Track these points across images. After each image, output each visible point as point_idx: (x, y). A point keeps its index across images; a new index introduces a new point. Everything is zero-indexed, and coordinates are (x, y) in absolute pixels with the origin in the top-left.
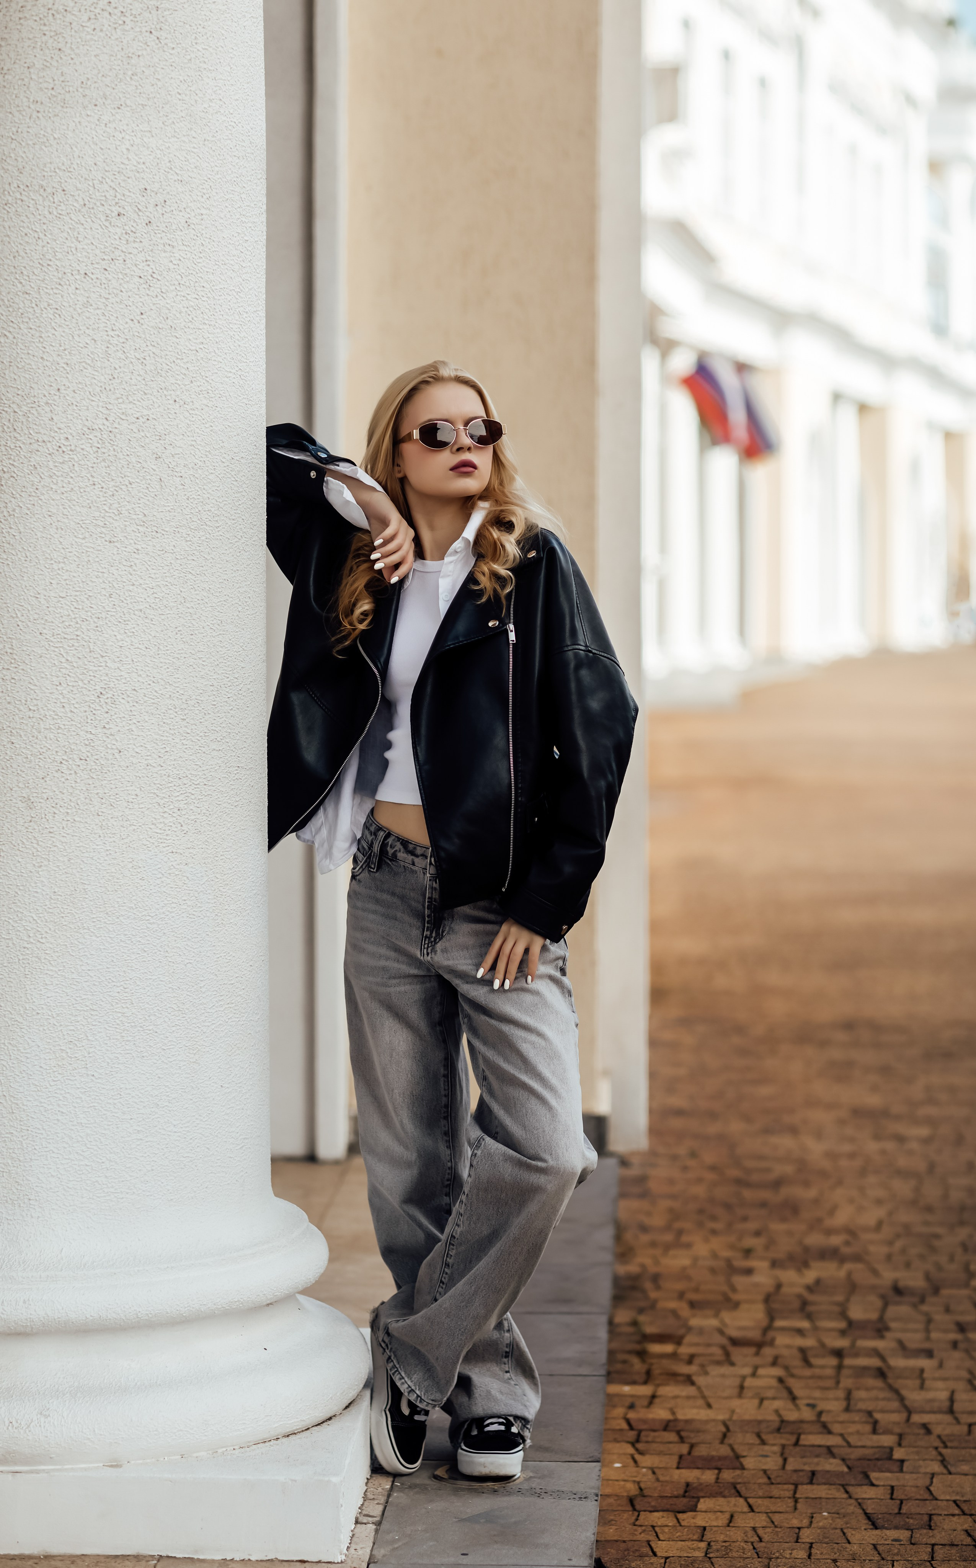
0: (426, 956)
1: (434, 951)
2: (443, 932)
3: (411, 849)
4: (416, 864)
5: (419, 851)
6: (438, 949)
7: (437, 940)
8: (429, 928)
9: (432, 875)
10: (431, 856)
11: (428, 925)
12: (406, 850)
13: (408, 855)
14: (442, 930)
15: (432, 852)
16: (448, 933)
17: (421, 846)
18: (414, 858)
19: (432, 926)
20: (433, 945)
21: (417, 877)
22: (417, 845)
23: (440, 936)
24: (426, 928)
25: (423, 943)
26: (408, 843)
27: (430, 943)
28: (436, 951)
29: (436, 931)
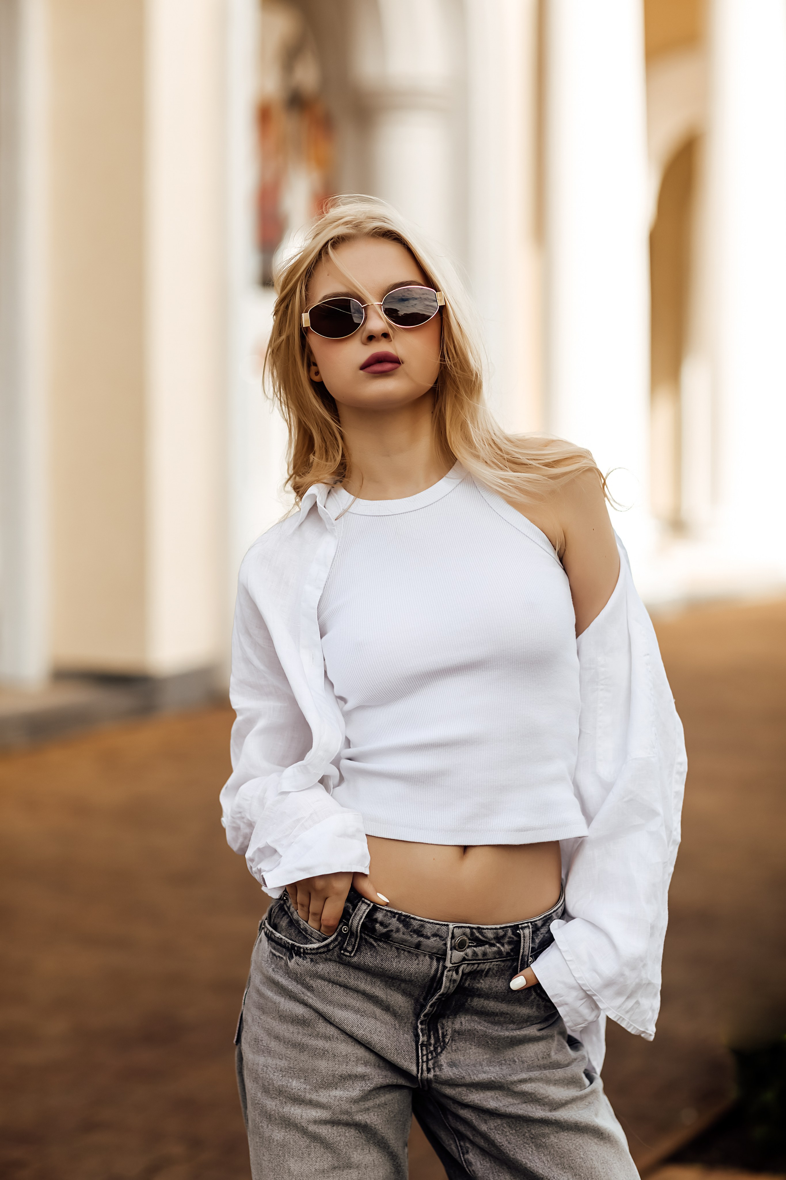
1: (438, 1065)
2: (444, 1036)
3: (415, 928)
4: (422, 948)
5: (428, 930)
6: (444, 1063)
7: (439, 1050)
8: (424, 1032)
9: (455, 963)
10: (453, 937)
11: (423, 1027)
12: (407, 929)
13: (411, 935)
14: (443, 1033)
15: (455, 931)
16: (453, 1039)
17: (432, 923)
18: (421, 939)
19: (427, 1028)
20: (435, 1057)
21: (418, 964)
22: (425, 921)
23: (442, 1043)
24: (420, 1031)
25: (420, 1054)
26: (410, 919)
27: (430, 1054)
28: (441, 1065)
29: (434, 1035)
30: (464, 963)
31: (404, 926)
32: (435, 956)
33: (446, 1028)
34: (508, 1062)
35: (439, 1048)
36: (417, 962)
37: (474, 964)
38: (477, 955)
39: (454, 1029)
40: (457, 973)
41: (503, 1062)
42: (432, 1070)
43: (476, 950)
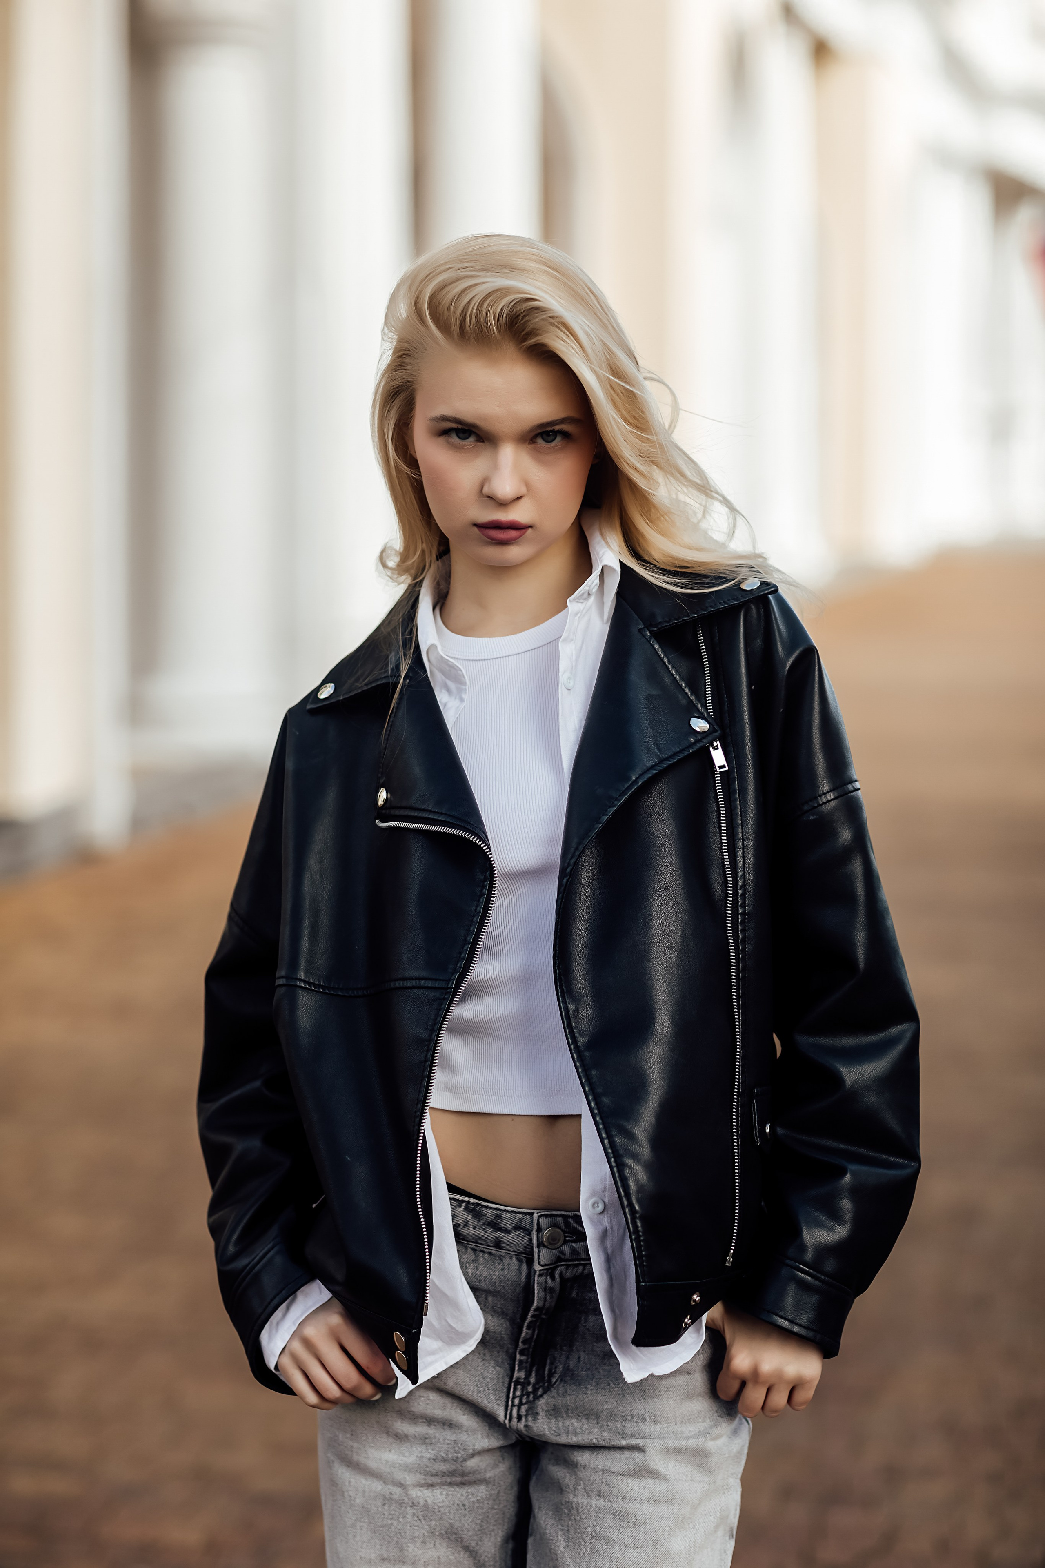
0: (515, 1421)
1: (532, 1412)
2: (551, 1374)
3: (490, 1219)
4: (504, 1246)
5: (508, 1221)
6: (541, 1410)
7: (540, 1391)
8: (524, 1365)
9: (545, 1265)
10: (539, 1230)
11: (523, 1358)
12: (479, 1221)
13: (484, 1229)
14: (550, 1370)
15: (540, 1222)
16: (562, 1379)
17: (512, 1212)
18: (499, 1234)
19: (529, 1360)
20: (530, 1402)
21: (502, 1270)
22: (502, 1210)
23: (546, 1384)
24: (518, 1364)
25: (511, 1395)
26: (481, 1207)
27: (525, 1397)
28: (537, 1413)
29: (537, 1372)
30: (560, 1264)
31: (474, 1217)
32: (524, 1257)
33: (557, 1363)
34: (635, 1419)
35: (541, 1390)
36: (500, 1266)
37: (577, 1265)
38: (578, 1253)
39: (567, 1365)
40: (553, 1278)
41: (629, 1417)
42: (524, 1419)
43: (575, 1246)
